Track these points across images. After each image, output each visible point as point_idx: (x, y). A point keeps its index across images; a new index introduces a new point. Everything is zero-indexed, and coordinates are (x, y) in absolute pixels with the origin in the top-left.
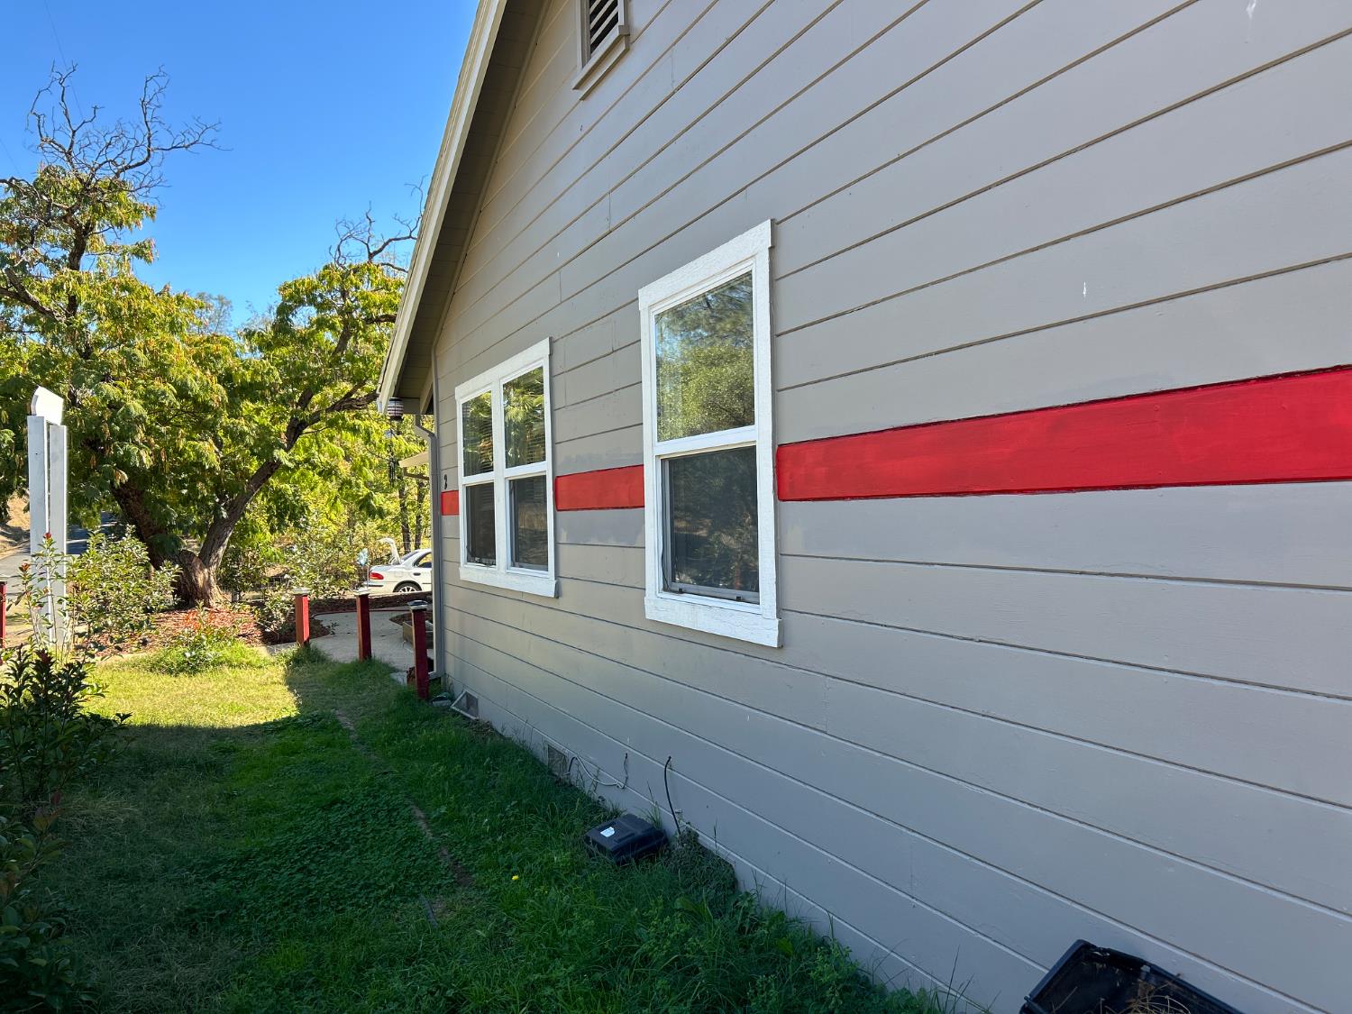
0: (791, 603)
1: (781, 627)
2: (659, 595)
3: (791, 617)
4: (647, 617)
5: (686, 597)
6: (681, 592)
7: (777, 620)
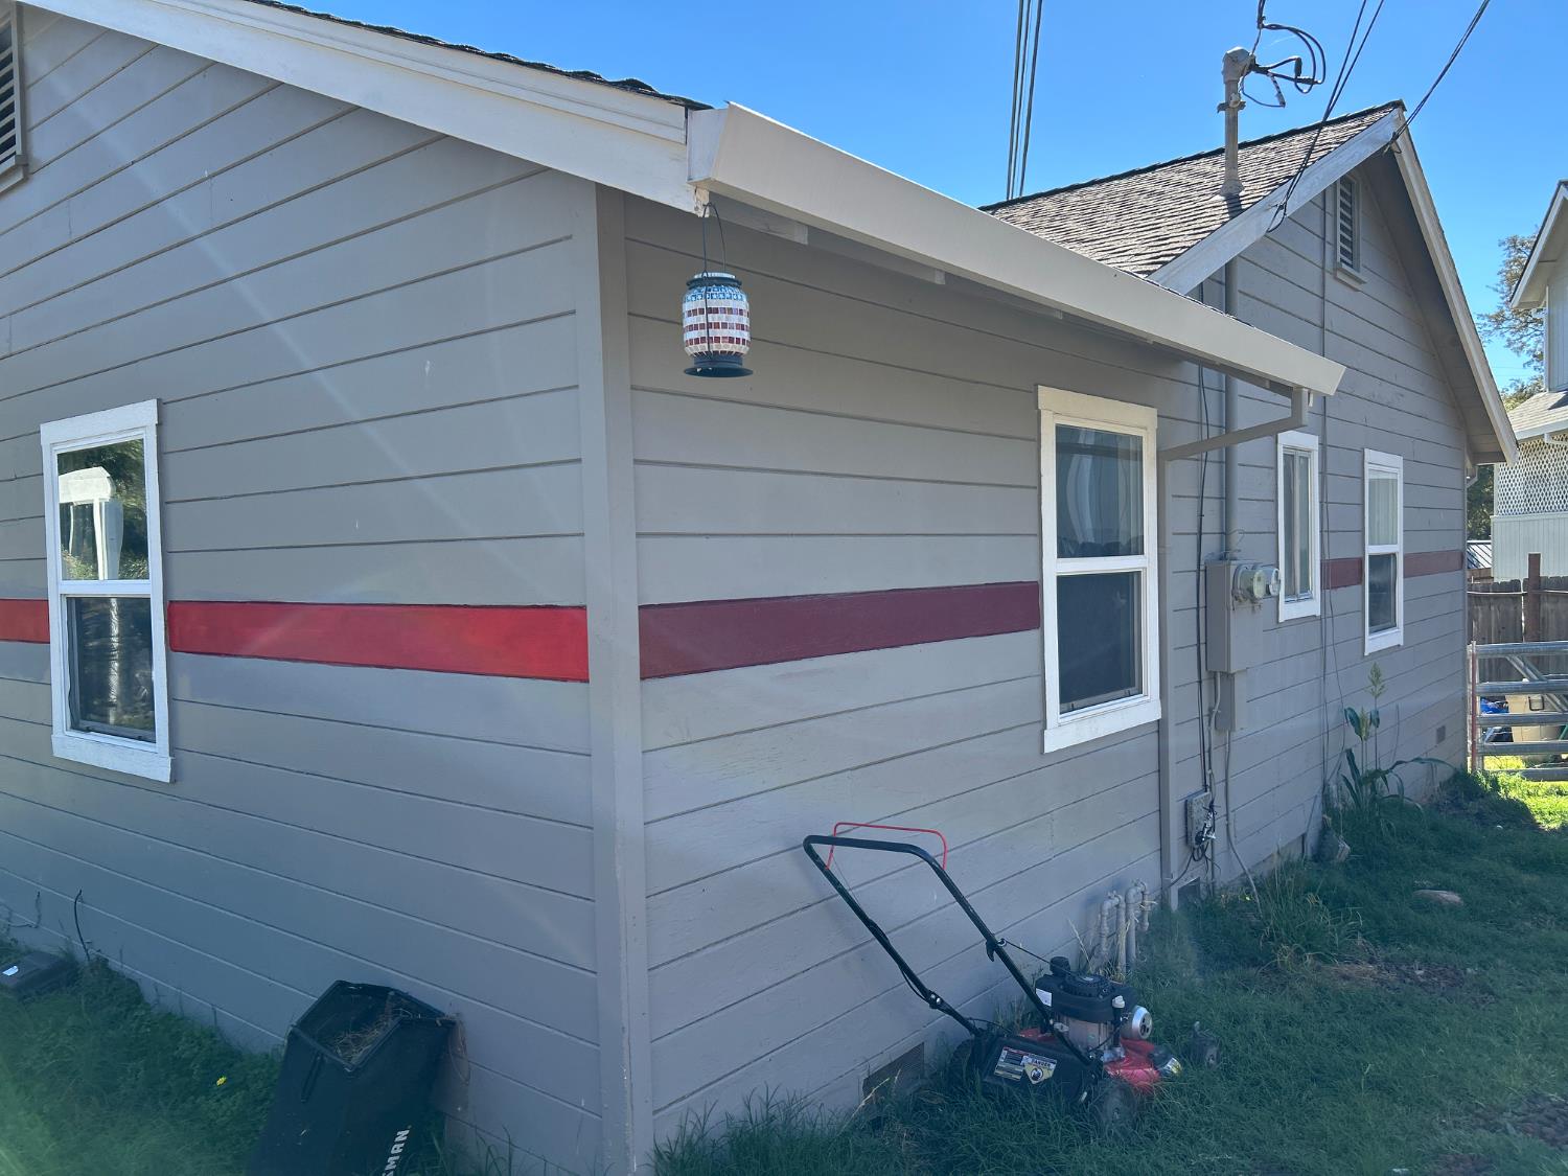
0: (183, 743)
1: (173, 764)
2: (67, 733)
3: (183, 755)
4: (55, 755)
5: (92, 736)
6: (88, 730)
7: (170, 758)
